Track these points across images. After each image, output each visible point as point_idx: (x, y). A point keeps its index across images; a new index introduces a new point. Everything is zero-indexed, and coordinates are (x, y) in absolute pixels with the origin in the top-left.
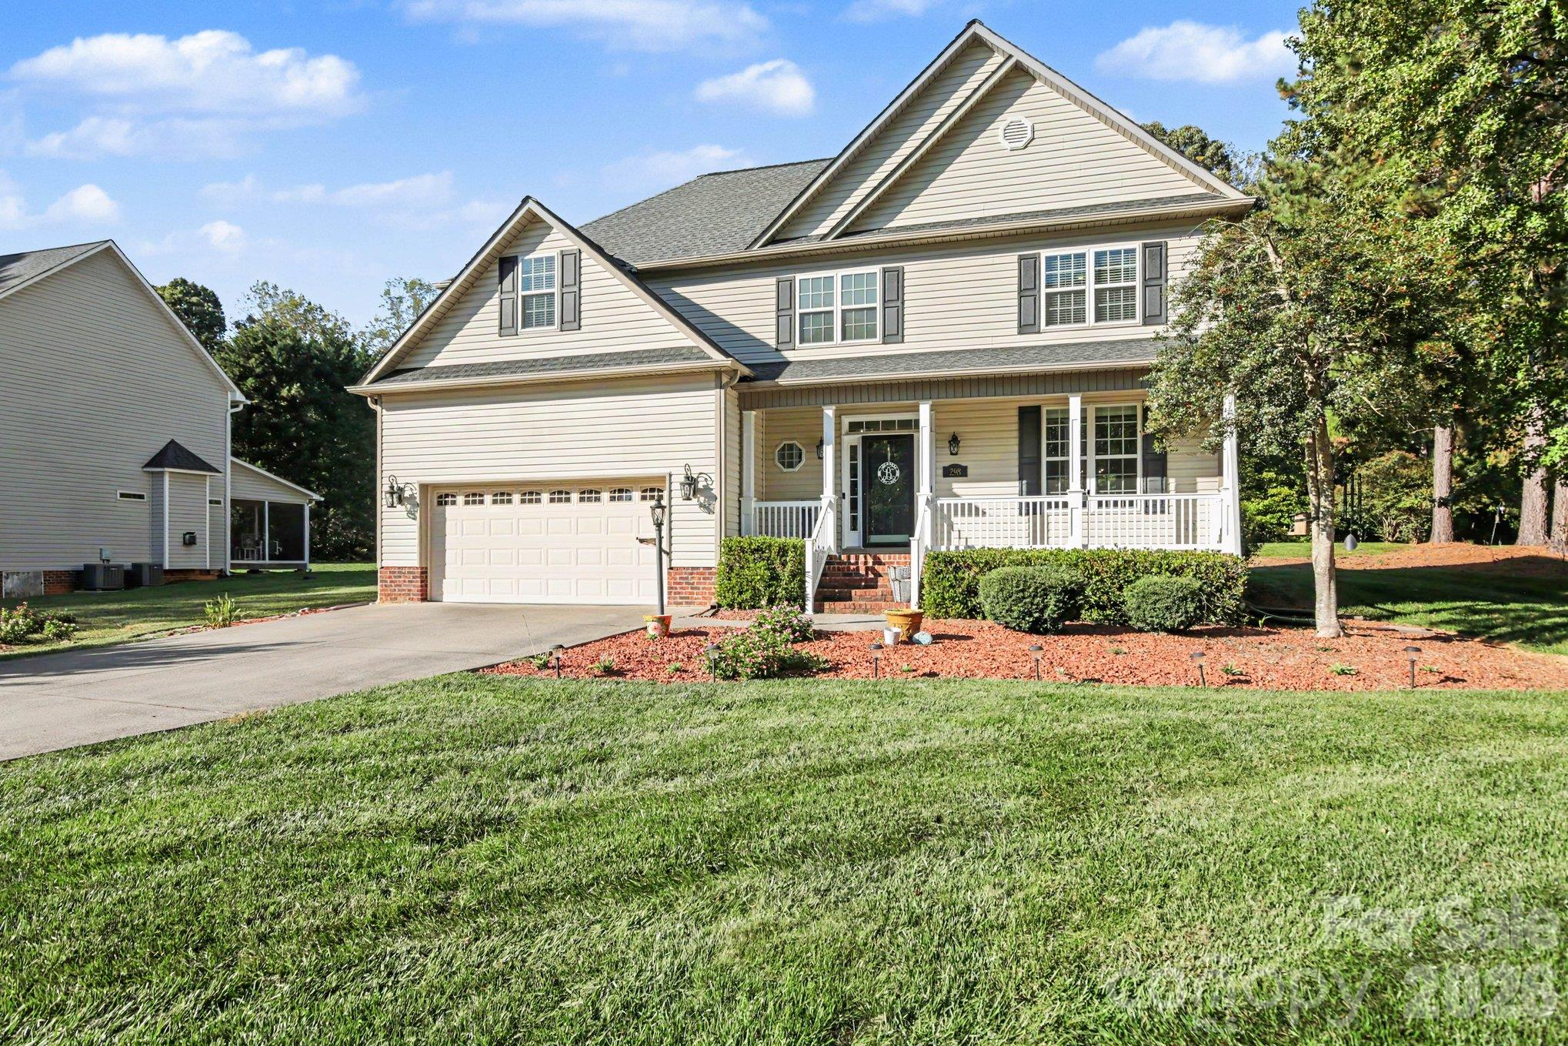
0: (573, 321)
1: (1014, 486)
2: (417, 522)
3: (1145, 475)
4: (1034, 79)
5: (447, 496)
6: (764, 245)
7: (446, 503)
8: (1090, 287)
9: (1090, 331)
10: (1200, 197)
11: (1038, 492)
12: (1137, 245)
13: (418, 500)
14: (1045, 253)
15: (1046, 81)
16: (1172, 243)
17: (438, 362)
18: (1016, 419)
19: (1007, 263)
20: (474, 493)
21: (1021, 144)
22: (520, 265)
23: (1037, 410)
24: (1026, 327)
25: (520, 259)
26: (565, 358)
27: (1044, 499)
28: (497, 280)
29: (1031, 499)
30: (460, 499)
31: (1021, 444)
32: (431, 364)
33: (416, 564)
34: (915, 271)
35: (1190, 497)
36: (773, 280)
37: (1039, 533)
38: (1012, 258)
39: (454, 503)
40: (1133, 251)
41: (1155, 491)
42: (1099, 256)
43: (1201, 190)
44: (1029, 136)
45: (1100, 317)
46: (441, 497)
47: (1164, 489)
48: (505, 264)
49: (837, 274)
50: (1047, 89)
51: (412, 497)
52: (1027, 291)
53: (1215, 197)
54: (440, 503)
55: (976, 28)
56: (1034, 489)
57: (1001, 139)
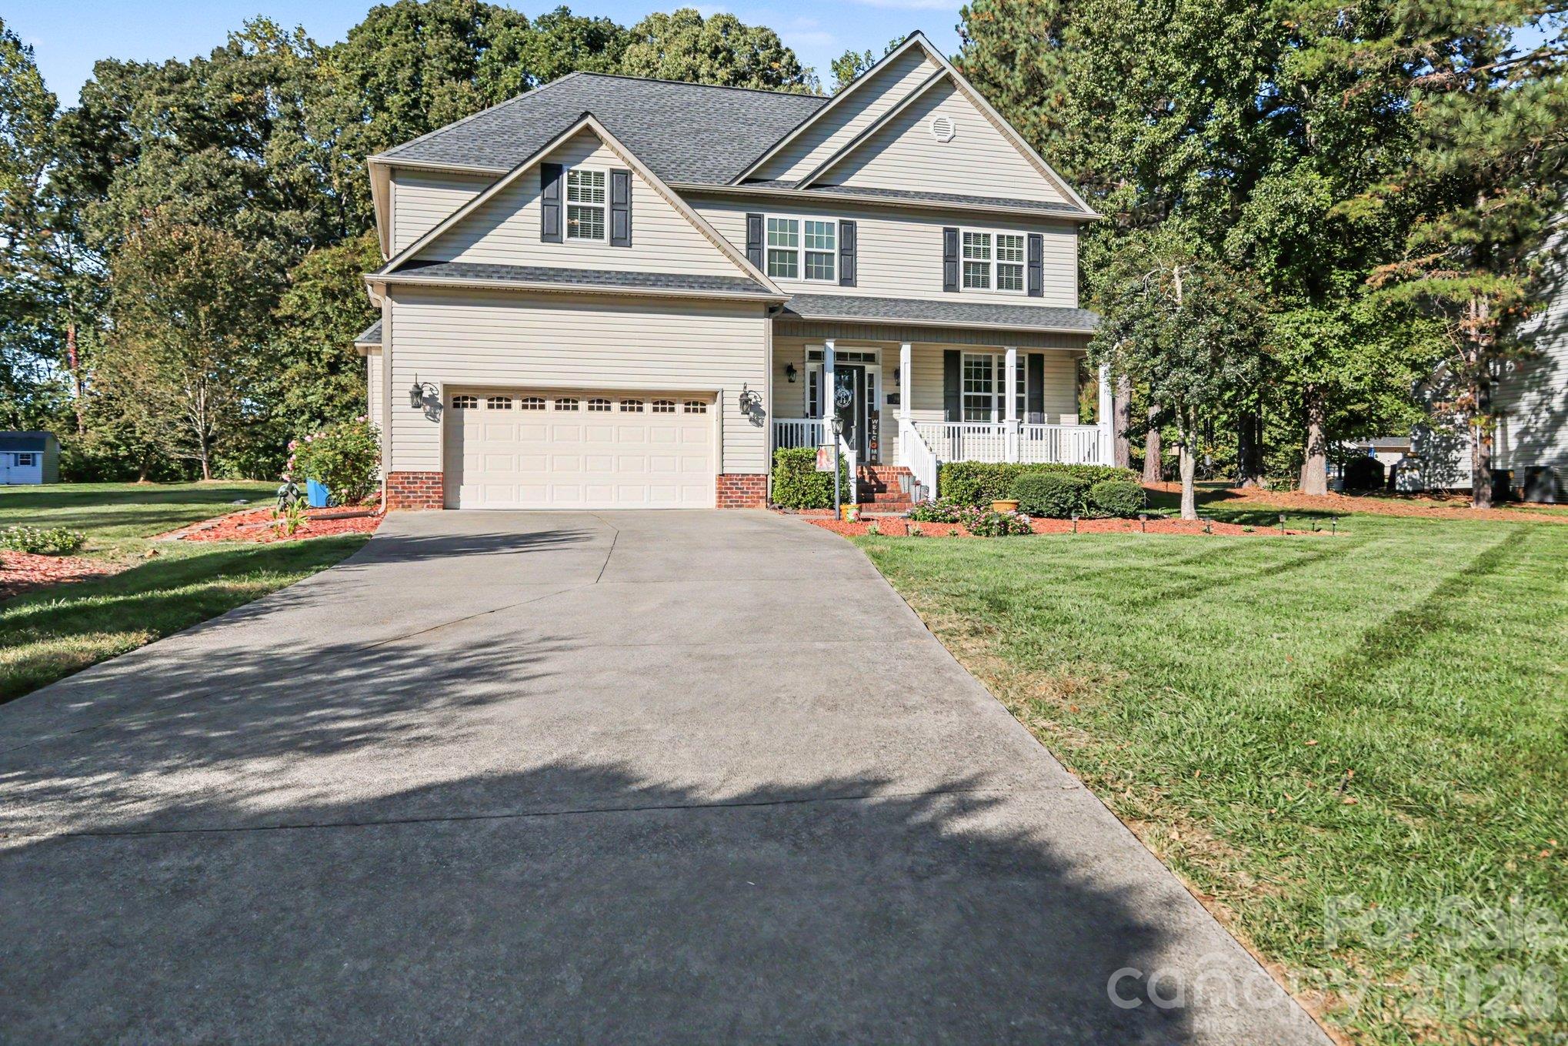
0: (622, 238)
1: (941, 414)
2: (440, 425)
3: (1030, 411)
4: (955, 89)
5: (465, 398)
6: (742, 183)
7: (465, 406)
8: (994, 261)
9: (993, 295)
10: (1065, 207)
11: (958, 420)
12: (1024, 234)
13: (441, 401)
14: (963, 229)
15: (965, 93)
16: (1047, 236)
17: (466, 258)
18: (942, 360)
19: (935, 232)
20: (500, 397)
21: (946, 139)
22: (565, 176)
23: (957, 353)
24: (950, 286)
25: (565, 168)
26: (618, 273)
27: (963, 424)
28: (539, 185)
29: (952, 424)
30: (482, 403)
31: (945, 380)
32: (457, 260)
33: (439, 468)
34: (865, 226)
35: (1054, 427)
36: (743, 215)
37: (957, 450)
38: (939, 229)
39: (474, 406)
40: (1020, 238)
41: (1036, 422)
42: (1000, 237)
43: (1063, 200)
44: (951, 133)
45: (1000, 286)
46: (458, 399)
47: (1042, 421)
48: (549, 172)
49: (802, 219)
50: (963, 98)
51: (433, 398)
52: (950, 258)
53: (1075, 209)
54: (456, 406)
55: (919, 37)
56: (954, 417)
57: (931, 129)
